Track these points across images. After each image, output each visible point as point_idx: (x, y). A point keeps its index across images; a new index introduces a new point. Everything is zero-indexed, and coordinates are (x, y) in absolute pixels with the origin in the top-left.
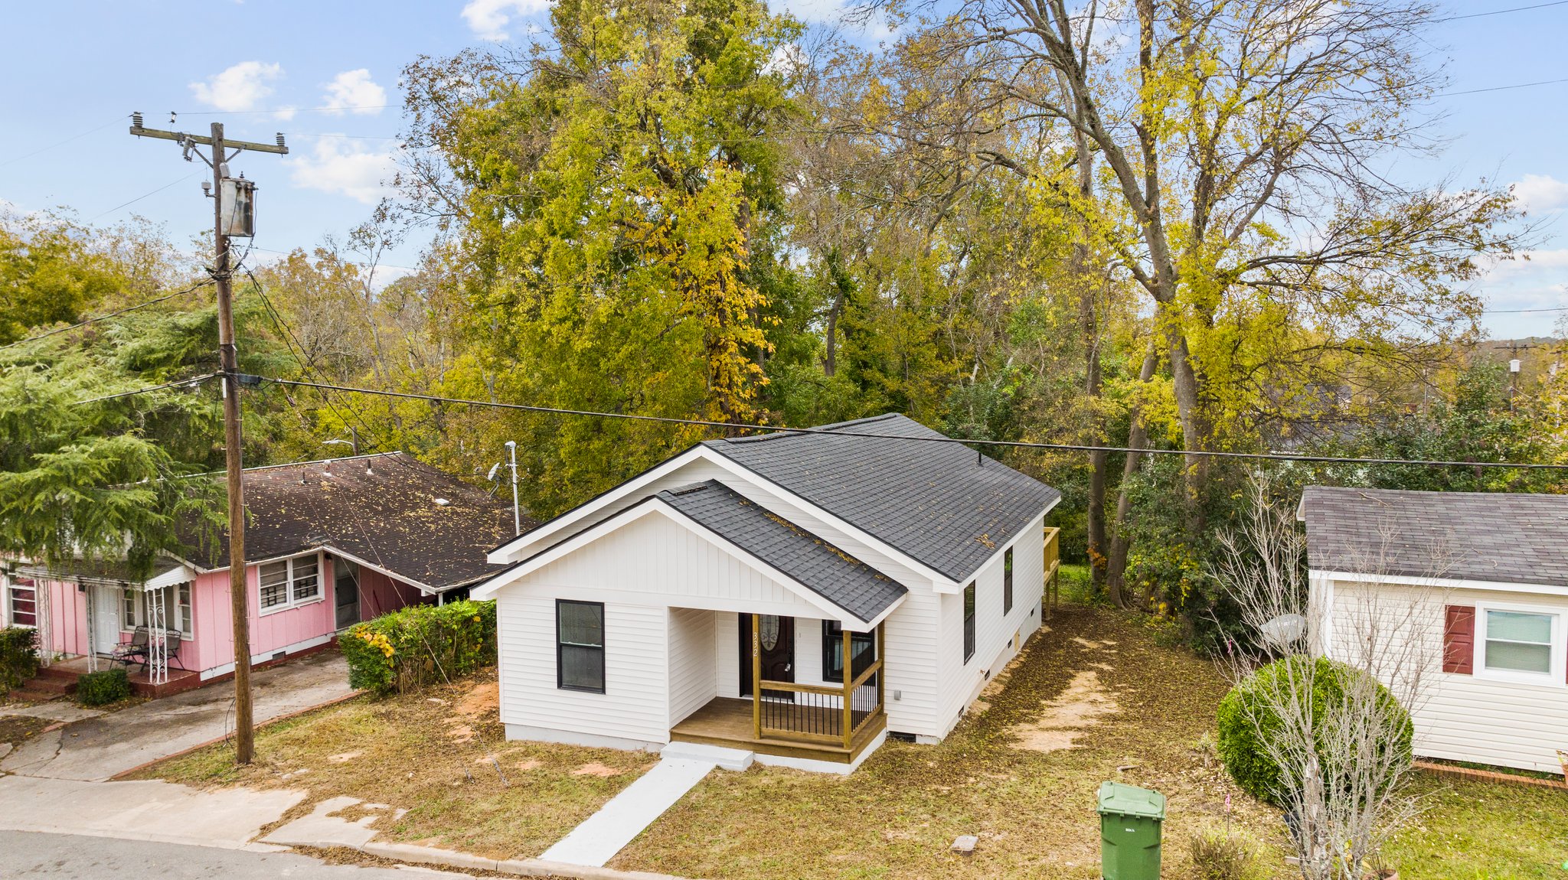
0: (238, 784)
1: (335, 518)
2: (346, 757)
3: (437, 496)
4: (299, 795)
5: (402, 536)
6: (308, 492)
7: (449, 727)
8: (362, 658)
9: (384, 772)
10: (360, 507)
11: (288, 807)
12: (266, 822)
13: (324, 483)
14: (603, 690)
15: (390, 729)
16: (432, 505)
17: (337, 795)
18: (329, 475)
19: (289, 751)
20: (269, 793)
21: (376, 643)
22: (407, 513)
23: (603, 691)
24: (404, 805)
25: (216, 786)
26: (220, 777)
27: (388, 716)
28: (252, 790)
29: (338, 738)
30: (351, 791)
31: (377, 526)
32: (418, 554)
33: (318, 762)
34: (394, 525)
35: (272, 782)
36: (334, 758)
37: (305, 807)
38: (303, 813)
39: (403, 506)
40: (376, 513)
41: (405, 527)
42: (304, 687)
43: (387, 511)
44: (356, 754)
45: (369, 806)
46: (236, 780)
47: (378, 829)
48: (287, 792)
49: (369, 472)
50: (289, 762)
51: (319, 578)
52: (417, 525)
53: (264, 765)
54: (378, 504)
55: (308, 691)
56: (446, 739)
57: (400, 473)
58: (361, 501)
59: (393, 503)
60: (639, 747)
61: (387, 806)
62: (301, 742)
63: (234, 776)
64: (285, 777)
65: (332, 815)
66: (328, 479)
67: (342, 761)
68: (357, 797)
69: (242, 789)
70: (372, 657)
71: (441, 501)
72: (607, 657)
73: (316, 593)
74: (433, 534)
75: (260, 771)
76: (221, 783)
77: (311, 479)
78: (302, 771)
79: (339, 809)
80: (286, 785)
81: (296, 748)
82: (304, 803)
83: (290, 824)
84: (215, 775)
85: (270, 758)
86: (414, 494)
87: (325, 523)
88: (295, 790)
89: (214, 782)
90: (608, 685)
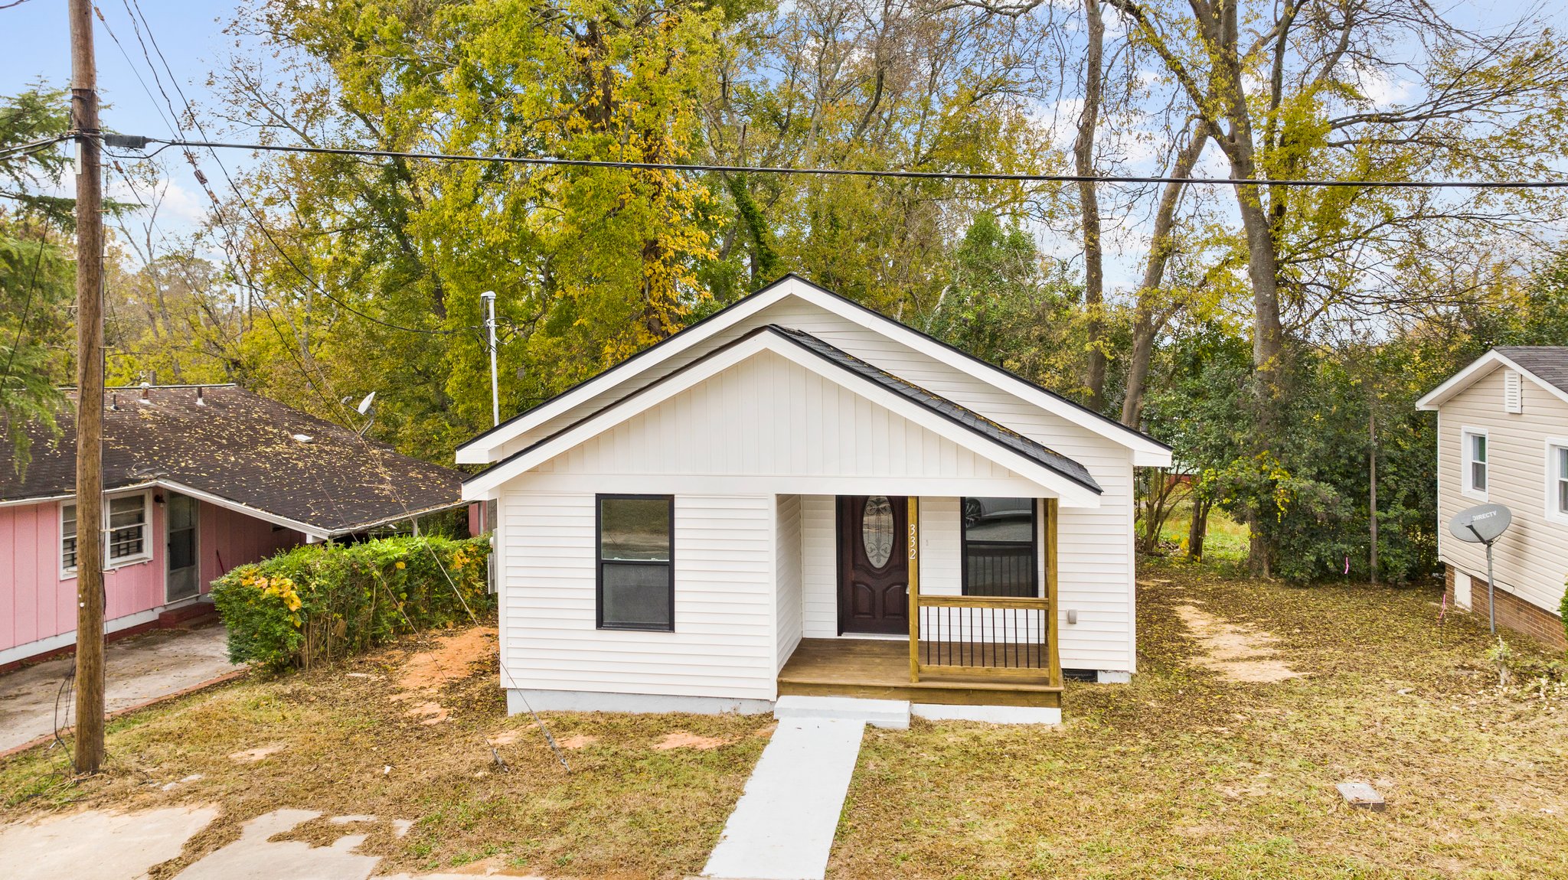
0: (83, 806)
1: (168, 449)
2: (260, 753)
3: (294, 433)
4: (204, 815)
5: (265, 473)
6: (124, 419)
7: (401, 705)
8: (251, 615)
9: (335, 771)
10: (197, 440)
11: (191, 832)
12: (160, 860)
13: (141, 410)
14: (669, 625)
15: (311, 714)
16: (290, 442)
17: (274, 808)
18: (147, 402)
19: (161, 751)
20: (147, 815)
21: (275, 591)
22: (261, 448)
23: (671, 627)
24: (401, 814)
25: (42, 813)
26: (47, 797)
27: (297, 697)
28: (113, 812)
29: (236, 730)
30: (294, 800)
31: (226, 460)
32: (291, 492)
33: (214, 763)
34: (248, 461)
35: (146, 796)
36: (239, 756)
37: (224, 831)
38: (222, 841)
39: (254, 442)
40: (221, 446)
41: (264, 463)
42: (135, 676)
43: (234, 445)
44: (274, 748)
45: (340, 820)
46: (78, 800)
47: (376, 853)
48: (180, 810)
49: (200, 402)
50: (166, 766)
51: (144, 529)
52: (278, 462)
53: (125, 773)
54: (221, 437)
55: (144, 679)
56: (409, 720)
57: (239, 406)
58: (197, 433)
59: (241, 438)
60: (727, 707)
61: (372, 818)
62: (178, 737)
63: (73, 794)
64: (166, 788)
65: (279, 838)
66: (146, 407)
67: (254, 759)
68: (312, 808)
69: (94, 812)
70: (270, 612)
71: (301, 438)
72: (677, 576)
73: (139, 549)
74: (302, 472)
75: (117, 783)
76: (49, 806)
77: (124, 406)
78: (194, 777)
79: (288, 829)
80: (173, 800)
81: (172, 746)
82: (219, 824)
83: (204, 860)
84: (36, 795)
85: (132, 762)
86: (263, 429)
87: (156, 455)
88: (194, 806)
89: (36, 807)
90: (677, 618)
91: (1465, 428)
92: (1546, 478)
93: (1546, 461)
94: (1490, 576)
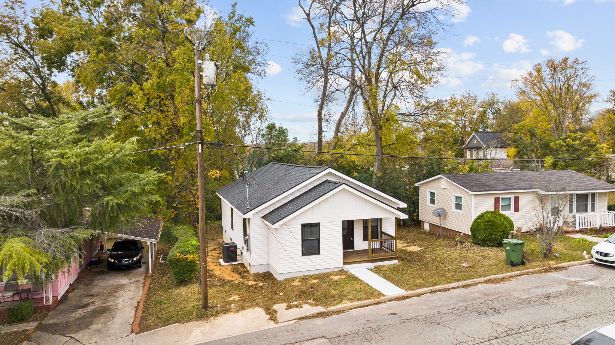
2: (236, 298)
4: (258, 309)
9: (265, 297)
12: (267, 318)
15: (221, 289)
17: (272, 305)
23: (319, 253)
24: (305, 300)
28: (232, 314)
33: (230, 302)
36: (232, 299)
37: (271, 310)
38: (275, 312)
48: (249, 310)
53: (214, 307)
61: (300, 302)
64: (232, 308)
65: (288, 309)
75: (217, 309)
78: (233, 305)
79: (285, 307)
80: (243, 309)
82: (267, 310)
83: (278, 316)
84: (203, 315)
88: (252, 309)
90: (321, 251)
91: (428, 190)
92: (453, 202)
93: (453, 199)
94: (440, 224)
